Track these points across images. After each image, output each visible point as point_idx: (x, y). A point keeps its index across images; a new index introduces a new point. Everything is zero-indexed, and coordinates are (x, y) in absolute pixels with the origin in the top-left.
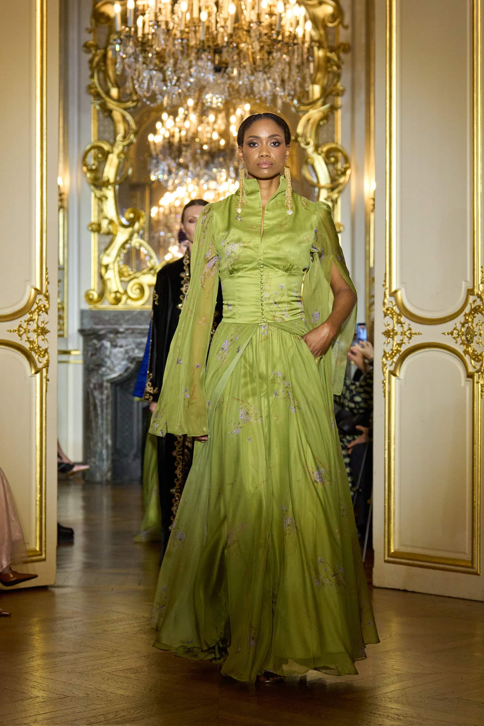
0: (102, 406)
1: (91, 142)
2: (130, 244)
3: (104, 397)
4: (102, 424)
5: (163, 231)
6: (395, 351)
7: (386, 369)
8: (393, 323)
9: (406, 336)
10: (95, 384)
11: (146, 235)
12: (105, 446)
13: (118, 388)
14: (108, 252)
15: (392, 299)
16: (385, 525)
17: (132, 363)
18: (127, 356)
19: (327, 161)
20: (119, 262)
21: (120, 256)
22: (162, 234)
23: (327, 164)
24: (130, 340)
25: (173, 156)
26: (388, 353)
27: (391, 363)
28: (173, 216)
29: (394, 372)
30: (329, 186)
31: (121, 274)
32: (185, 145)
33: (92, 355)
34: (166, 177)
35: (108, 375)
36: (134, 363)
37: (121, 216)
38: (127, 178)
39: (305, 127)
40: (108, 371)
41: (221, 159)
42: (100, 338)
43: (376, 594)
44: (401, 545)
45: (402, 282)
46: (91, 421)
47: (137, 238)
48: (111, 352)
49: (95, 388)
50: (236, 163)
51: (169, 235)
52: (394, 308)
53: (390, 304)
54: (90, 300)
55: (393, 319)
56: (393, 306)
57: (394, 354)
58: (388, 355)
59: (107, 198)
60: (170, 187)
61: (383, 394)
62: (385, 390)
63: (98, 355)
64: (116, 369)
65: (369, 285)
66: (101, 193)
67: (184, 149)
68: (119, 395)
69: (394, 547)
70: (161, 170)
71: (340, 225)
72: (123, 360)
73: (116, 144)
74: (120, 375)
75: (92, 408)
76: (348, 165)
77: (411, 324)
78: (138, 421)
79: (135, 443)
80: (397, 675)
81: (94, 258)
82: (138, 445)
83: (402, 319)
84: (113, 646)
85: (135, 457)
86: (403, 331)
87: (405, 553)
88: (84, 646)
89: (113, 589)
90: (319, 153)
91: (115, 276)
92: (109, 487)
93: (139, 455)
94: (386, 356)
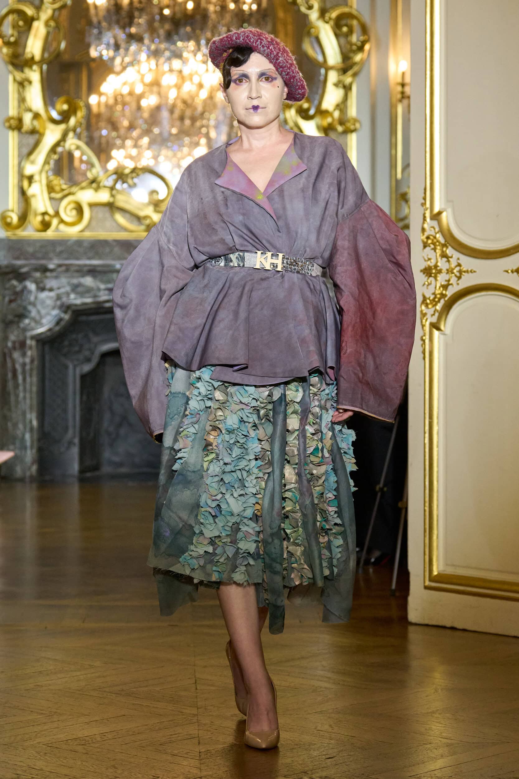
0: (24, 372)
1: (8, 5)
2: (64, 146)
3: (28, 360)
4: (25, 398)
5: (105, 128)
6: (438, 296)
7: (426, 320)
8: (436, 256)
9: (453, 275)
10: (14, 343)
11: (85, 134)
12: (28, 429)
13: (47, 348)
14: (32, 157)
15: (435, 223)
16: (425, 536)
17: (65, 312)
18: (59, 303)
19: (338, 31)
20: (47, 172)
21: (49, 163)
22: (104, 132)
23: (337, 35)
24: (64, 280)
25: (122, 23)
26: (429, 299)
27: (432, 313)
28: (119, 107)
29: (438, 325)
30: (341, 66)
31: (50, 189)
32: (137, 9)
33: (11, 301)
34: (111, 53)
35: (33, 329)
36: (70, 312)
37: (50, 108)
38: (58, 55)
40: (33, 324)
41: (188, 29)
42: (22, 277)
43: (412, 633)
44: (447, 565)
45: (449, 200)
46: (9, 394)
47: (73, 138)
48: (36, 298)
49: (14, 348)
50: (209, 34)
51: (114, 134)
52: (438, 236)
53: (431, 230)
54: (7, 225)
55: (435, 251)
56: (436, 234)
57: (437, 300)
58: (428, 301)
59: (30, 82)
60: (118, 68)
61: (422, 355)
62: (424, 350)
63: (19, 302)
64: (44, 321)
65: (396, 203)
66: (23, 76)
67: (136, 14)
68: (47, 358)
69: (438, 568)
70: (105, 44)
71: (355, 121)
72: (54, 308)
73: (44, 7)
74: (50, 330)
75: (10, 375)
76: (365, 37)
77: (460, 259)
78: (75, 393)
79: (71, 423)
80: (448, 745)
81: (14, 166)
82: (74, 427)
83: (448, 251)
84: (50, 707)
85: (71, 443)
86: (450, 267)
87: (454, 575)
88: (10, 707)
89: (46, 628)
90: (326, 21)
91: (42, 192)
92: (34, 485)
93: (77, 441)
94: (425, 302)
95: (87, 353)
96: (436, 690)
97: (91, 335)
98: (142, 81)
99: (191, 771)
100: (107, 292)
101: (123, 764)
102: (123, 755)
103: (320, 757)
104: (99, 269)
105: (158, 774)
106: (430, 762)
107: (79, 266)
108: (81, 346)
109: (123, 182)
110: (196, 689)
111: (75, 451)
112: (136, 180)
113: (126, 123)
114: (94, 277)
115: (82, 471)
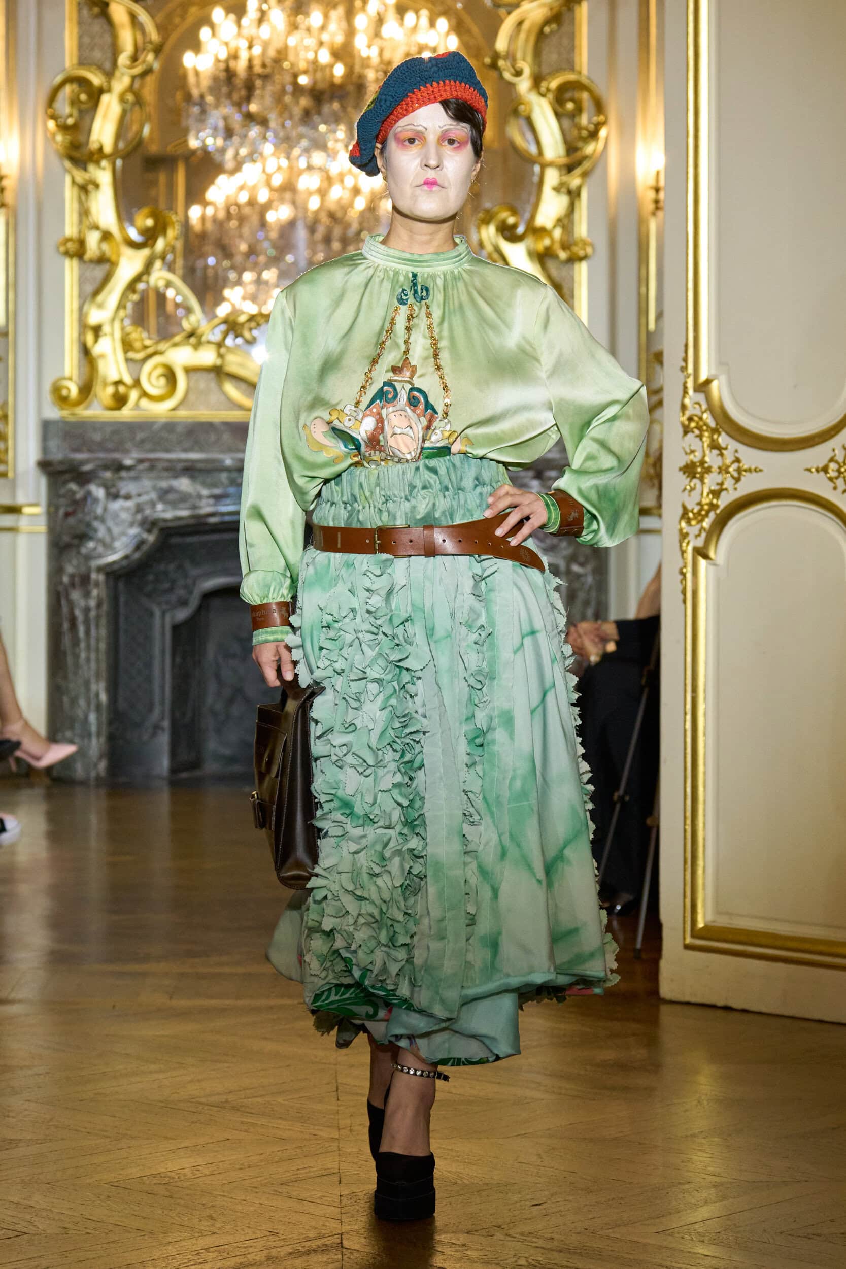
0: (87, 622)
1: (64, 70)
2: (147, 282)
3: (92, 603)
4: (88, 660)
5: (215, 256)
6: (706, 507)
7: (688, 543)
8: (703, 447)
9: (728, 475)
10: (72, 576)
11: (180, 263)
12: (93, 707)
13: (121, 586)
14: (100, 298)
15: (701, 397)
16: (685, 870)
17: (149, 531)
18: (139, 517)
19: (559, 109)
20: (122, 320)
21: (125, 307)
22: (211, 261)
23: (558, 115)
24: (147, 483)
25: (236, 97)
26: (692, 511)
27: (697, 533)
28: (233, 224)
29: (705, 551)
30: (564, 160)
31: (127, 345)
32: (260, 76)
33: (67, 515)
34: (220, 142)
35: (100, 556)
36: (156, 532)
37: (126, 225)
38: (139, 143)
39: (513, 38)
40: (100, 549)
41: (336, 105)
42: (83, 478)
43: (666, 1015)
44: (718, 912)
45: (721, 362)
46: (65, 653)
47: (161, 269)
48: (105, 509)
49: (73, 585)
51: (226, 263)
52: (705, 416)
53: (695, 408)
54: (62, 400)
55: (701, 439)
56: (703, 413)
57: (703, 513)
58: (691, 515)
59: (97, 186)
60: (230, 164)
61: (681, 597)
62: (685, 588)
63: (80, 515)
64: (117, 544)
65: (647, 368)
66: (87, 176)
67: (258, 83)
68: (122, 599)
69: (704, 917)
70: (211, 128)
71: (585, 243)
72: (131, 525)
73: (117, 73)
74: (126, 557)
75: (66, 626)
76: (602, 118)
77: (739, 451)
78: (163, 652)
79: (157, 699)
80: (715, 1186)
81: (72, 311)
82: (162, 703)
83: (720, 440)
84: (116, 1127)
85: (157, 728)
86: (724, 464)
87: (728, 928)
88: (57, 1127)
89: (114, 1006)
90: (543, 93)
91: (115, 349)
92: (102, 792)
93: (166, 724)
94: (686, 516)
95: (181, 592)
96: (699, 1102)
97: (187, 565)
98: (268, 184)
99: (327, 1224)
100: (211, 501)
101: (225, 1213)
102: (226, 1199)
103: (522, 1203)
104: (200, 466)
105: (277, 1229)
106: (688, 1211)
107: (169, 461)
108: (173, 582)
109: (237, 336)
110: (338, 1100)
111: (164, 739)
112: (255, 333)
113: (243, 247)
114: (193, 478)
115: (174, 770)
